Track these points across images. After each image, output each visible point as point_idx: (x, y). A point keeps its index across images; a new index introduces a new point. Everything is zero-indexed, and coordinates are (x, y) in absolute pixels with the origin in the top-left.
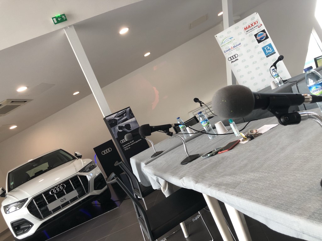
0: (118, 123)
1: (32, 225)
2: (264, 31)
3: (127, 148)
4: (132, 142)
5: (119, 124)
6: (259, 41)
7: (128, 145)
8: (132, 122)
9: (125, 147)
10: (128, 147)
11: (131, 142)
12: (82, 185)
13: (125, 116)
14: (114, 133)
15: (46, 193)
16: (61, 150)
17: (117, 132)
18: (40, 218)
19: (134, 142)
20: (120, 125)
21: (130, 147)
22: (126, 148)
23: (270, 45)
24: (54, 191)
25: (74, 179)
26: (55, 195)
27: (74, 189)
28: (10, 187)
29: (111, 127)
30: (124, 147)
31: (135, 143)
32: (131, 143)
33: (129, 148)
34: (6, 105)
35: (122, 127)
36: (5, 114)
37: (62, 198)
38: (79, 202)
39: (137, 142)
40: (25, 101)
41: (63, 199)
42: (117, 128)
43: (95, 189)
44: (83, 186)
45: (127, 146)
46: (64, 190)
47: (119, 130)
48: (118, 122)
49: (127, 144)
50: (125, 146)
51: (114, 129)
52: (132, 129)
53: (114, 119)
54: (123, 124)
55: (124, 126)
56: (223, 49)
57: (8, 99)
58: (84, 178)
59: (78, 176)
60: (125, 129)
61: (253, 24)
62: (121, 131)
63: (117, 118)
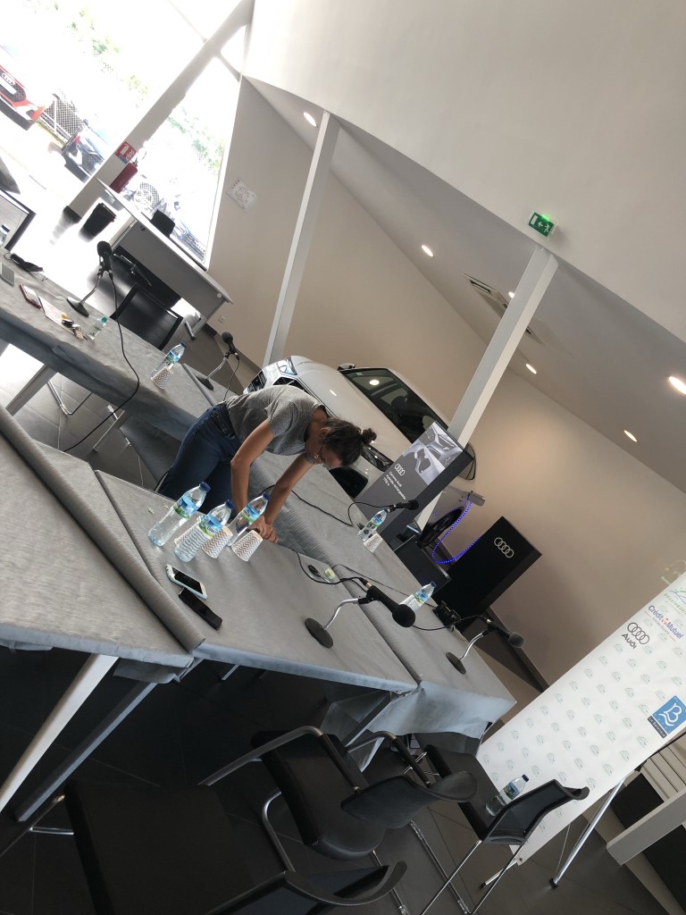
0: (428, 445)
4: (399, 485)
8: (435, 467)
10: (390, 482)
11: (398, 482)
13: (445, 450)
20: (427, 451)
31: (398, 490)
32: (396, 484)
33: (388, 485)
34: (496, 300)
39: (400, 493)
42: (420, 448)
45: (392, 478)
47: (418, 453)
50: (391, 475)
51: (417, 444)
52: (422, 473)
54: (428, 455)
55: (426, 457)
56: (659, 601)
62: (416, 456)
63: (437, 440)
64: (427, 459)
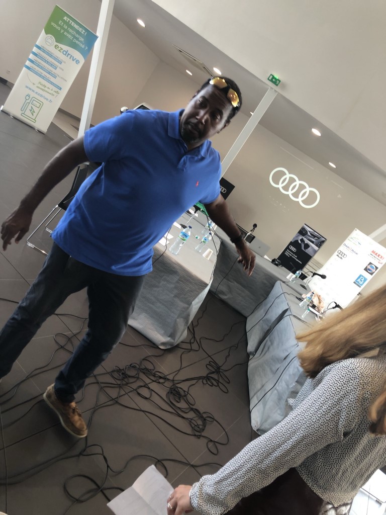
2: (377, 268)
5: (305, 237)
6: (366, 269)
8: (312, 248)
11: (294, 255)
13: (315, 239)
17: (296, 239)
21: (290, 256)
23: (365, 280)
29: (300, 233)
35: (304, 241)
42: (300, 238)
49: (291, 253)
51: (298, 236)
52: (306, 251)
53: (307, 231)
56: (347, 242)
60: (303, 246)
61: (380, 257)
62: (300, 242)
63: (309, 234)
64: (307, 244)
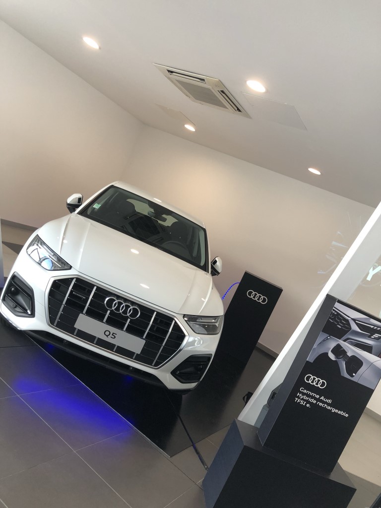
0: (344, 337)
1: (33, 315)
3: (305, 400)
4: (327, 401)
5: (345, 341)
7: (312, 397)
8: (371, 364)
9: (304, 394)
10: (308, 402)
11: (322, 398)
12: (164, 344)
13: (375, 338)
14: (315, 346)
15: (102, 293)
16: (204, 230)
17: (321, 351)
18: (52, 321)
19: (328, 404)
20: (346, 346)
21: (311, 404)
22: (302, 399)
24: (114, 303)
25: (165, 320)
26: (109, 312)
27: (144, 337)
28: (90, 208)
29: (325, 330)
30: (301, 393)
31: (329, 408)
32: (322, 401)
33: (308, 405)
34: (210, 87)
35: (344, 352)
36: (196, 99)
37: (113, 330)
38: (128, 367)
39: (334, 410)
40: (238, 109)
41: (111, 334)
42: (332, 344)
43: (173, 373)
44: (162, 347)
45: (308, 395)
46: (129, 320)
47: (332, 351)
48: (347, 336)
49: (311, 394)
50: (305, 391)
51: (324, 340)
52: (356, 378)
53: (347, 321)
54: (351, 350)
55: (350, 354)
57: (221, 80)
58: (179, 336)
59: (174, 321)
60: (343, 365)
62: (332, 356)
63: (355, 327)
64: (353, 357)
